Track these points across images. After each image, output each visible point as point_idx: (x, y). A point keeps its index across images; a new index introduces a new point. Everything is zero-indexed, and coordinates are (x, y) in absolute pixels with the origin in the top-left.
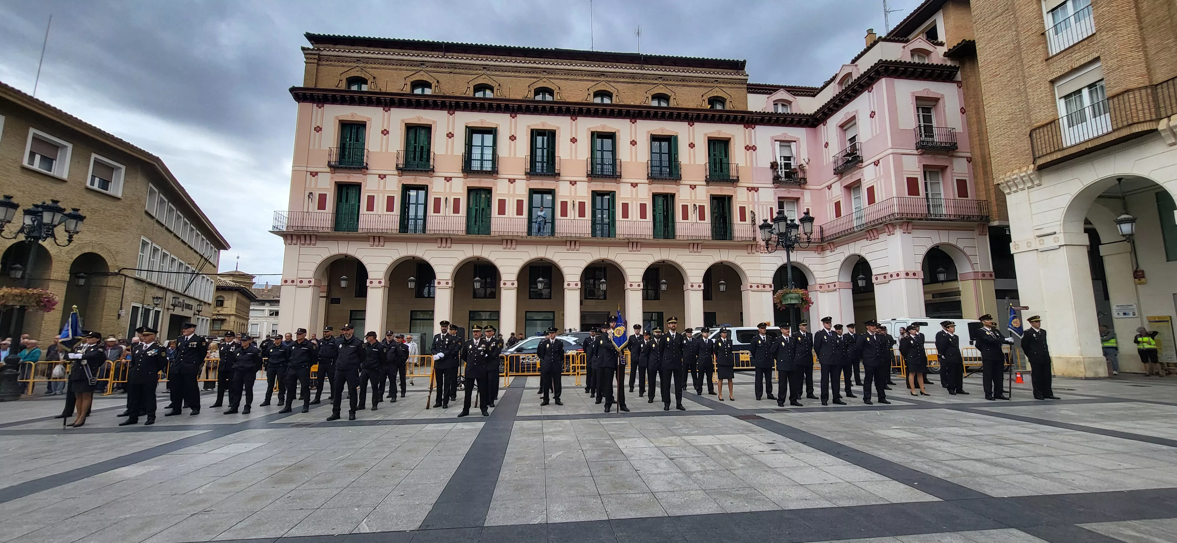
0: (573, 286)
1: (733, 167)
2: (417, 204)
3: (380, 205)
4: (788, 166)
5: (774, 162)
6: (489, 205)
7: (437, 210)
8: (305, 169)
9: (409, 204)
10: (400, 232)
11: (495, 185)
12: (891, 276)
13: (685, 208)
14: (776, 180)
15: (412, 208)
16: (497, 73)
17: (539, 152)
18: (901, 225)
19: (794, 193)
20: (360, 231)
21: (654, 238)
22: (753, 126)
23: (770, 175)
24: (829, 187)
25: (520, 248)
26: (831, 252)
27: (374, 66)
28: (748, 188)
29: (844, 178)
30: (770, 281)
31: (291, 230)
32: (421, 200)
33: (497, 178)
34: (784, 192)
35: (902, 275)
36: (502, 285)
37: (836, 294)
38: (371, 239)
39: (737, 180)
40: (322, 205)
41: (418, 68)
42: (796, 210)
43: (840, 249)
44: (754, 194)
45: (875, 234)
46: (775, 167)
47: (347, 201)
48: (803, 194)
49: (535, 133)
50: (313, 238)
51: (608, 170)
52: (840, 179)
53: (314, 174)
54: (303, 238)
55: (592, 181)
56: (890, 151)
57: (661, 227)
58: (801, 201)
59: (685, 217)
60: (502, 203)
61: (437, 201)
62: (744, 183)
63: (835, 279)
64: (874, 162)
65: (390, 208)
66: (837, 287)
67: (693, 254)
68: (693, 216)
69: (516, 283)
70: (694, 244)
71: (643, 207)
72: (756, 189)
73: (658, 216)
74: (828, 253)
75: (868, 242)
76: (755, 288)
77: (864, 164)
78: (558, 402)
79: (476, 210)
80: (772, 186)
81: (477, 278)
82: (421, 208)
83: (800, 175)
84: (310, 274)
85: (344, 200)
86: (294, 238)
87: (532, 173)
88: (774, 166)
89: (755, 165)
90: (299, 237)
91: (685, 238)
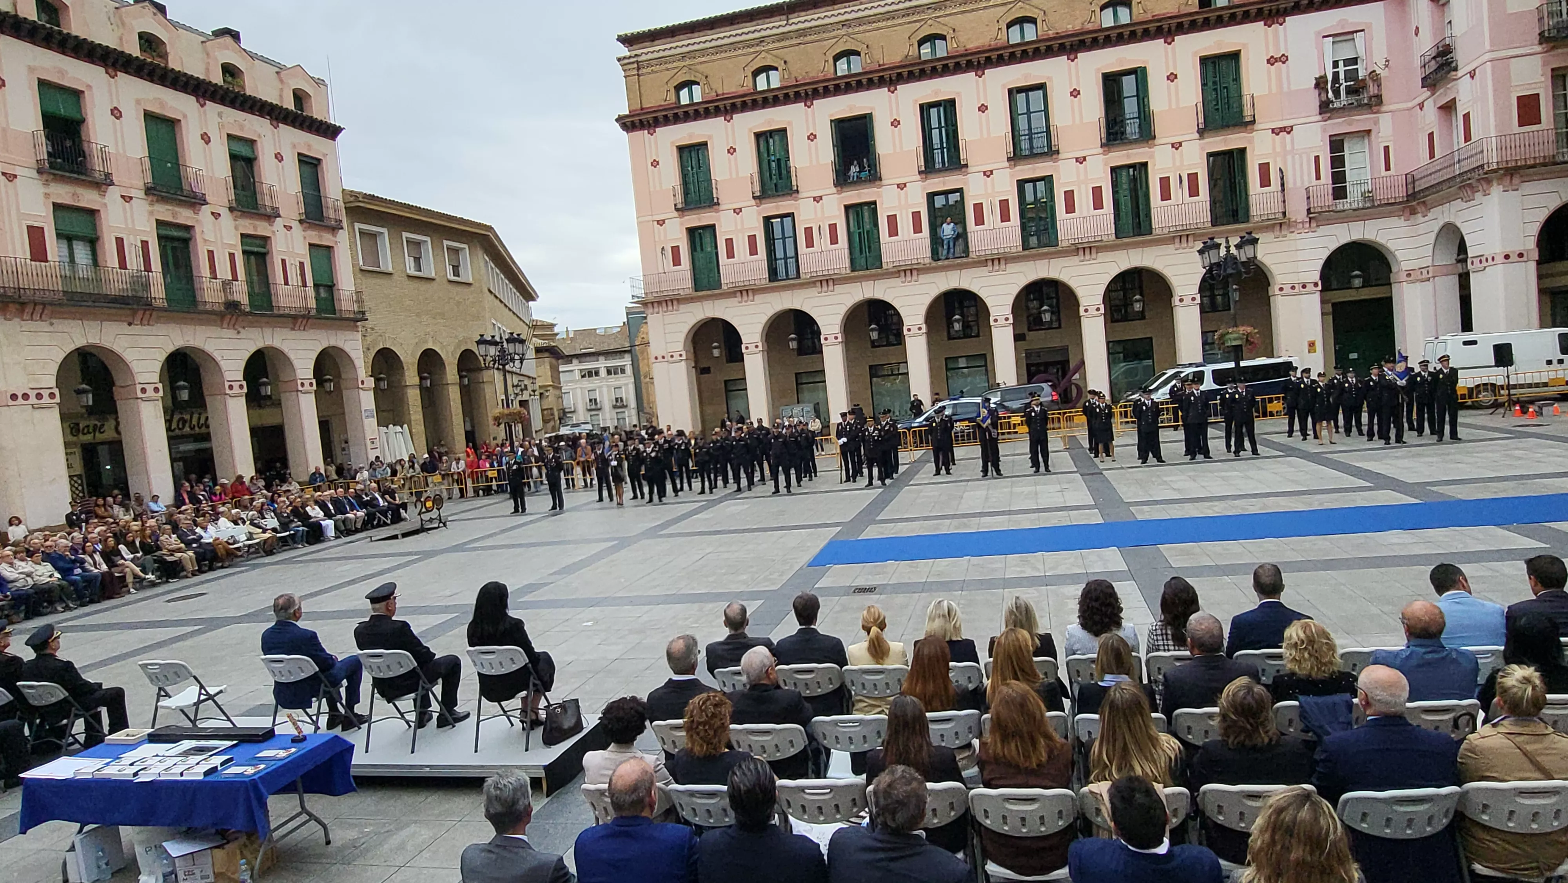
0: (1001, 321)
1: (1246, 100)
2: (784, 238)
3: (741, 247)
4: (1351, 75)
5: (1321, 77)
6: (876, 224)
7: (810, 244)
8: (650, 218)
9: (774, 239)
10: (770, 281)
11: (880, 196)
12: (1487, 260)
13: (1165, 183)
14: (1325, 107)
15: (779, 244)
16: (861, 28)
17: (935, 133)
18: (1500, 179)
19: (1360, 121)
20: (724, 287)
21: (1117, 237)
22: (1281, 20)
23: (1313, 100)
24: (1421, 106)
25: (923, 278)
26: (1424, 217)
27: (703, 59)
28: (1273, 131)
29: (1438, 93)
30: (1316, 277)
31: (650, 298)
32: (789, 232)
33: (881, 186)
34: (1339, 125)
35: (1500, 259)
36: (905, 332)
37: (1429, 285)
38: (739, 294)
39: (1253, 122)
40: (677, 261)
41: (758, 48)
42: (1367, 150)
43: (1434, 213)
44: (1284, 138)
45: (1469, 193)
46: (1322, 85)
47: (702, 250)
48: (1376, 122)
49: (925, 109)
50: (675, 303)
51: (1040, 143)
52: (1433, 94)
53: (661, 223)
54: (664, 305)
55: (1015, 165)
56: (1488, 56)
57: (1127, 220)
58: (1373, 134)
59: (1166, 195)
60: (892, 220)
61: (809, 231)
62: (1264, 123)
63: (1428, 262)
64: (1470, 73)
65: (753, 251)
66: (1430, 275)
67: (1181, 251)
68: (1180, 194)
69: (924, 327)
70: (1181, 236)
71: (1097, 192)
72: (1288, 130)
73: (1122, 200)
74: (1419, 218)
75: (1465, 205)
76: (1287, 290)
77: (1460, 73)
78: (948, 473)
79: (860, 234)
80: (1319, 118)
81: (873, 326)
82: (789, 242)
83: (1373, 90)
84: (680, 346)
85: (699, 249)
86: (656, 305)
87: (929, 169)
88: (1320, 83)
89: (1285, 89)
90: (659, 303)
91: (1166, 231)
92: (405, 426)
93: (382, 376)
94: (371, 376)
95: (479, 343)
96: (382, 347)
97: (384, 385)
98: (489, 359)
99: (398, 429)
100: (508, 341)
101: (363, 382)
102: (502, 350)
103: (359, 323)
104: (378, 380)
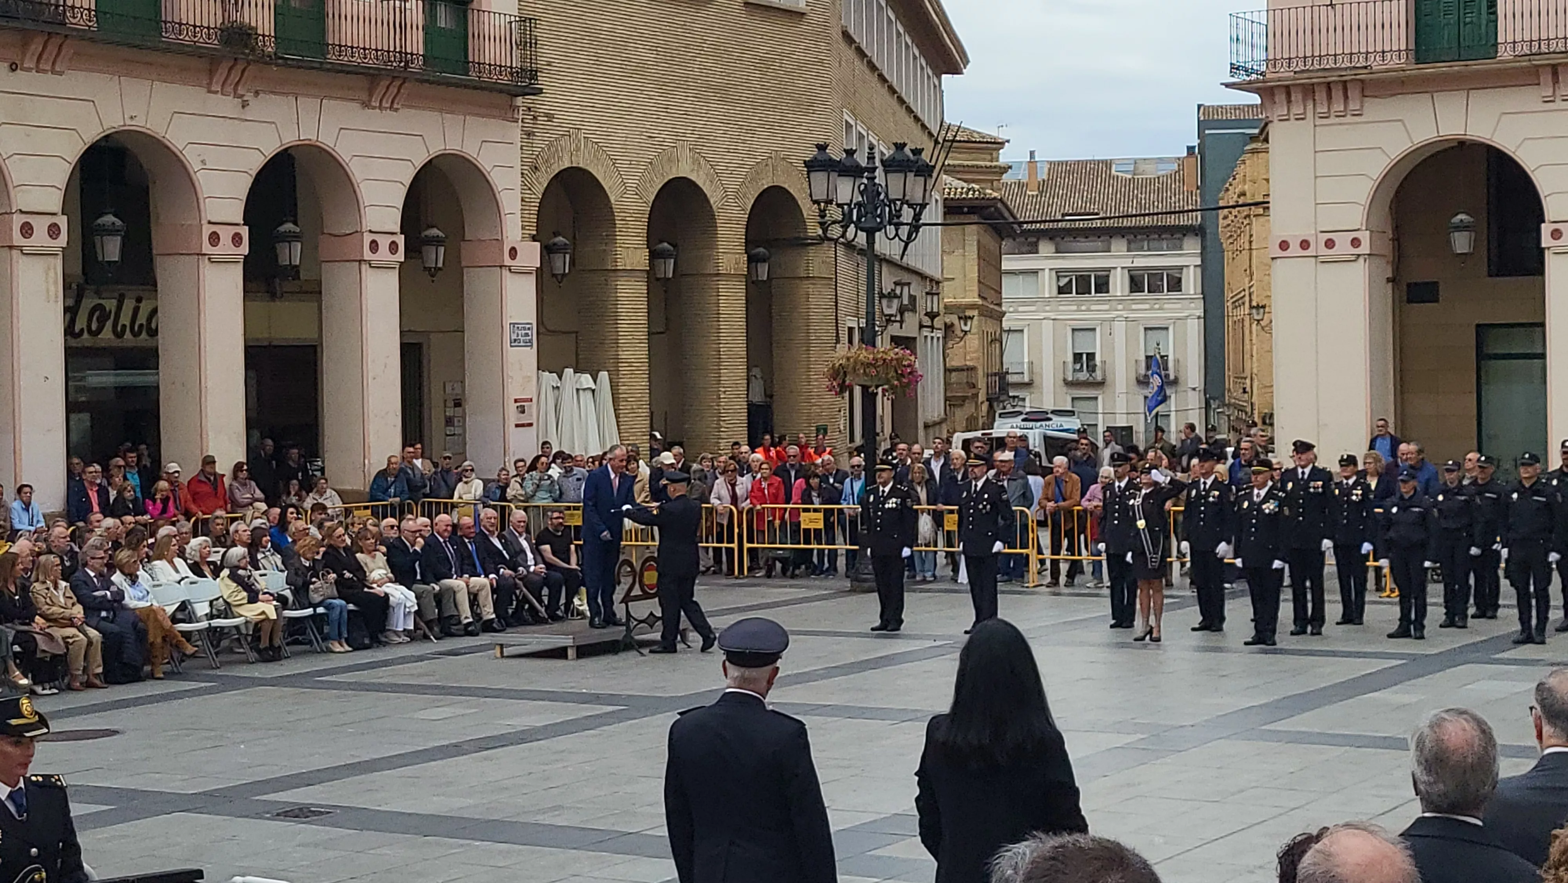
20: (1504, 54)
31: (1284, 73)
38: (1545, 75)
50: (1354, 91)
54: (1320, 95)
84: (1355, 217)
86: (1296, 96)
90: (1309, 91)
92: (604, 375)
93: (560, 239)
94: (534, 239)
95: (812, 166)
96: (567, 165)
97: (562, 264)
98: (833, 212)
99: (586, 380)
100: (889, 166)
101: (513, 252)
102: (871, 192)
103: (519, 101)
104: (548, 251)
